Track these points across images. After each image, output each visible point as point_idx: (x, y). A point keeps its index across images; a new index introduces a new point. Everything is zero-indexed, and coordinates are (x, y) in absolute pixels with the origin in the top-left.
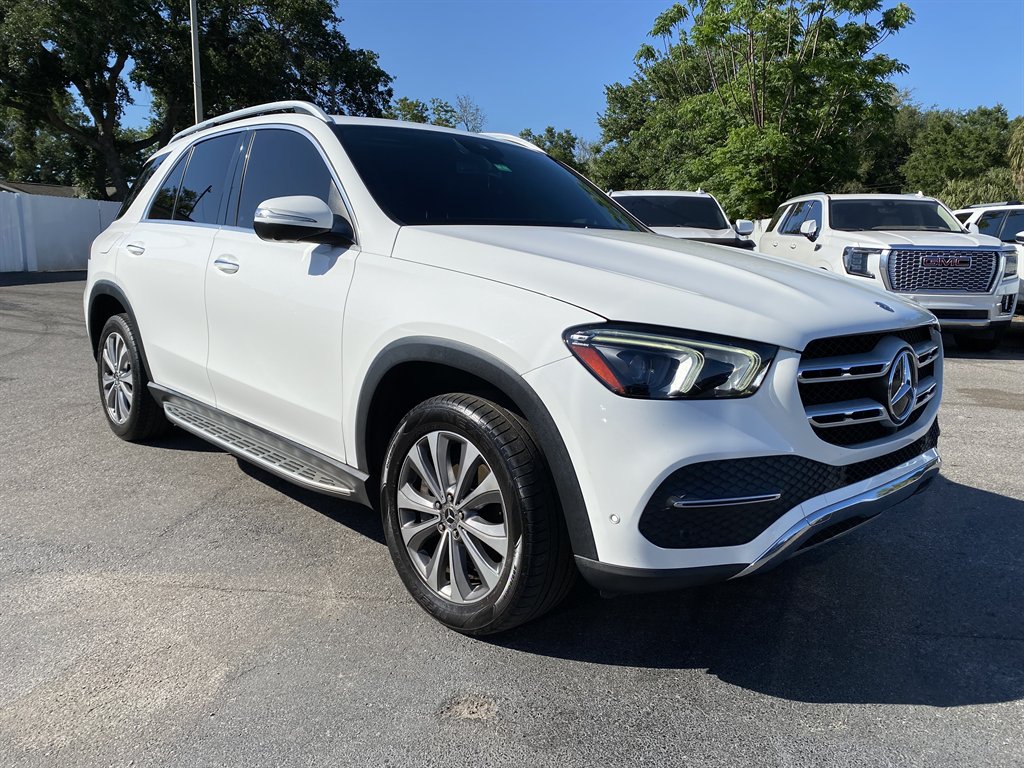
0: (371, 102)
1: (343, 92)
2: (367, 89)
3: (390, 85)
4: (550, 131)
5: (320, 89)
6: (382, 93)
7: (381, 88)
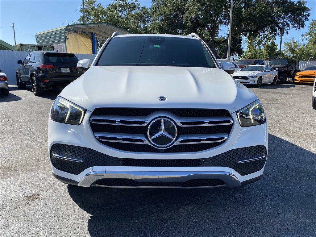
0: (300, 19)
1: (290, 17)
2: (299, 15)
3: (309, 12)
5: (281, 17)
6: (305, 15)
7: (305, 13)
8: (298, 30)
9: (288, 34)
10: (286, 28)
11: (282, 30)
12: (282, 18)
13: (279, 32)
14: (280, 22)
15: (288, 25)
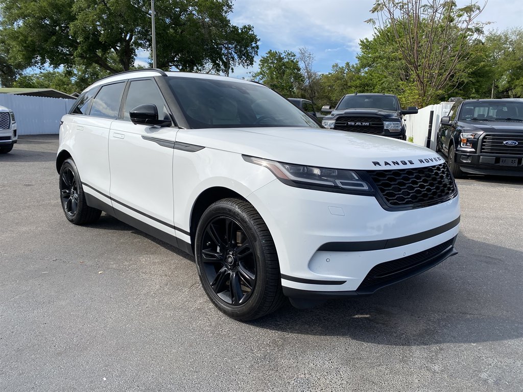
1: (235, 47)
2: (247, 46)
3: (258, 43)
4: (348, 64)
6: (253, 48)
7: (254, 45)
8: (246, 67)
9: (233, 72)
10: (231, 62)
11: (227, 65)
12: (226, 48)
13: (222, 67)
14: (223, 54)
15: (233, 58)
